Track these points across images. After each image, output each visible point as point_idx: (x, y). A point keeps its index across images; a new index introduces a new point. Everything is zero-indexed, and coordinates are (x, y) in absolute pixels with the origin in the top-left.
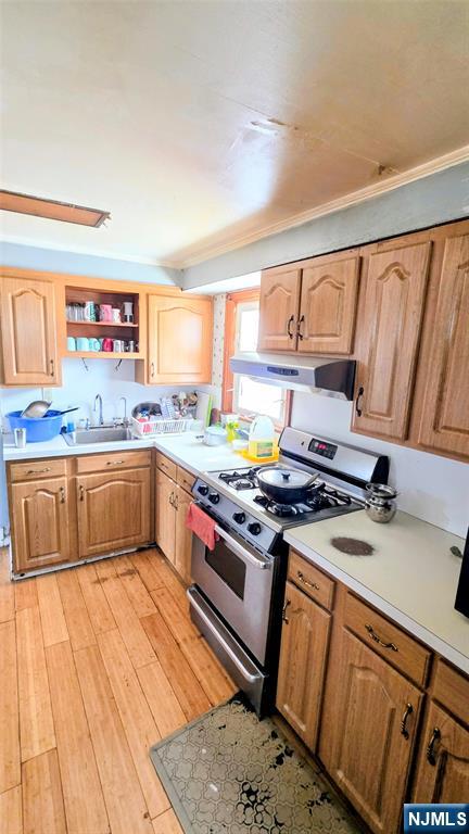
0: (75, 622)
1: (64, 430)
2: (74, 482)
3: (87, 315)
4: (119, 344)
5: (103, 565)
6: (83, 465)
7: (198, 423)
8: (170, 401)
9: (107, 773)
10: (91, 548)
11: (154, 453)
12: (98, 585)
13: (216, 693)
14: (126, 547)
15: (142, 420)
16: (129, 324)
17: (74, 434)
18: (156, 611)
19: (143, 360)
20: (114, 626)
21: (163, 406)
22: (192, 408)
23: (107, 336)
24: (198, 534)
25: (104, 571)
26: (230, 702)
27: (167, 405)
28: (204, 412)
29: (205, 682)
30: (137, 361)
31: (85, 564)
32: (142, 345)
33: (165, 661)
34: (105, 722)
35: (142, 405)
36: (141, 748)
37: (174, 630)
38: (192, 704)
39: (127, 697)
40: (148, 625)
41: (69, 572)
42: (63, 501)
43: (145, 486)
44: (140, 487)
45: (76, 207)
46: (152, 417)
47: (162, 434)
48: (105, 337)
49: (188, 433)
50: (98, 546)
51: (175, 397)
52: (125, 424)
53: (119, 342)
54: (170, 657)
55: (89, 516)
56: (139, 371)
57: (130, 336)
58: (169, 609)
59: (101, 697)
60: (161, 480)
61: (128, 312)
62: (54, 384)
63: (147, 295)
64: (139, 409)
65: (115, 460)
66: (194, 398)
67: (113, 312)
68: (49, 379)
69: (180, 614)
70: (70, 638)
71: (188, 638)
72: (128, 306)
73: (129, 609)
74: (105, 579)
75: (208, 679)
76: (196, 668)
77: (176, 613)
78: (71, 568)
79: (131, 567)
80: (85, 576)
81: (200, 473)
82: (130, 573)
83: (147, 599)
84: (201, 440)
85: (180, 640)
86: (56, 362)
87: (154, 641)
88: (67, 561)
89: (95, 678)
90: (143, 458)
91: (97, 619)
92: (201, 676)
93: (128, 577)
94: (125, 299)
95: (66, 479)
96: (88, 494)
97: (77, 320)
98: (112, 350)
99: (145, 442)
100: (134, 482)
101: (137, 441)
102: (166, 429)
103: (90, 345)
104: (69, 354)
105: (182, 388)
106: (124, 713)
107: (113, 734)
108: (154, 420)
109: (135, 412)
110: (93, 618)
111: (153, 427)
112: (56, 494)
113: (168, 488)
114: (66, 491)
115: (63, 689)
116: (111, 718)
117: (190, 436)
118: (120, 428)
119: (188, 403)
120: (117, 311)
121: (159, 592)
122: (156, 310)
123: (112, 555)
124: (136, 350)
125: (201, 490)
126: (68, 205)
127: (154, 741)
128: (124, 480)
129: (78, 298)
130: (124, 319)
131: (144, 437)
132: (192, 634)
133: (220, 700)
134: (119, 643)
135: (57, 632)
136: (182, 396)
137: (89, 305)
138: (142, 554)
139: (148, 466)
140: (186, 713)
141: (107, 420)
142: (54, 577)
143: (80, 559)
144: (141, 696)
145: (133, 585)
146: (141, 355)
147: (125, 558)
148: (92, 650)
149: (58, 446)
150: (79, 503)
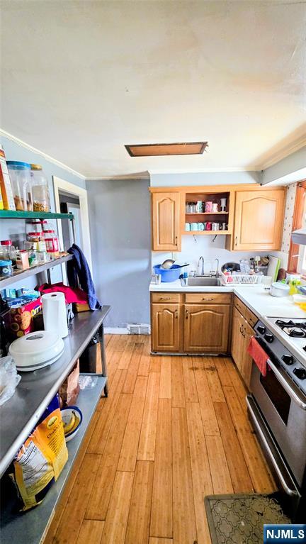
0: (176, 389)
1: (181, 277)
2: (183, 307)
3: (198, 209)
4: (216, 226)
5: (197, 359)
6: (189, 298)
7: (268, 278)
8: (248, 262)
9: (177, 496)
10: (191, 347)
11: (232, 295)
12: (192, 371)
13: (260, 483)
14: (211, 352)
15: (227, 274)
16: (223, 212)
17: (187, 279)
18: (224, 401)
19: (230, 235)
20: (197, 401)
21: (241, 265)
22: (264, 267)
23: (208, 221)
24: (256, 361)
25: (197, 363)
26: (270, 496)
27: (245, 265)
28: (273, 270)
29: (251, 469)
30: (227, 235)
31: (188, 356)
32: (230, 225)
33: (225, 438)
34: (182, 460)
35: (228, 264)
36: (200, 492)
37: (235, 419)
38: (239, 481)
39: (197, 452)
40: (217, 408)
41: (178, 358)
42: (177, 317)
43: (226, 316)
44: (223, 317)
45: (187, 144)
46: (234, 272)
47: (240, 284)
48: (207, 221)
49: (260, 285)
50: (195, 347)
51: (252, 259)
52: (218, 275)
53: (216, 224)
54: (229, 438)
55: (190, 328)
56: (228, 242)
57: (222, 220)
58: (233, 403)
59: (182, 443)
60: (236, 314)
61: (223, 205)
62: (177, 250)
63: (236, 192)
64: (226, 266)
65: (208, 297)
66: (266, 261)
67: (212, 206)
68: (175, 248)
69: (241, 410)
70: (172, 398)
71: (244, 430)
72: (223, 201)
73: (208, 393)
74: (196, 369)
75: (255, 468)
76: (247, 455)
77: (238, 408)
78: (180, 356)
79: (213, 365)
80: (186, 363)
81: (261, 317)
82: (212, 369)
83: (220, 390)
84: (268, 291)
85: (238, 428)
86: (178, 238)
87: (220, 422)
88: (177, 352)
89: (181, 429)
90: (225, 298)
91: (188, 392)
92: (249, 462)
93: (210, 372)
94: (221, 197)
95: (179, 305)
96: (191, 316)
97: (192, 212)
98: (211, 229)
99: (227, 288)
100: (219, 313)
101: (223, 287)
102: (243, 281)
103: (198, 227)
104: (186, 233)
105: (258, 253)
106: (194, 462)
107: (184, 471)
108: (235, 274)
109: (223, 268)
110: (186, 391)
111: (234, 279)
112: (173, 313)
113: (240, 321)
114: (179, 312)
115: (163, 427)
116: (185, 461)
117: (261, 288)
118: (214, 277)
119: (263, 263)
120: (216, 205)
121: (229, 389)
122: (241, 201)
123: (203, 354)
124: (226, 229)
125: (260, 329)
126: (182, 144)
127: (209, 493)
128: (212, 311)
129: (193, 199)
130: (220, 209)
131: (227, 285)
132: (248, 428)
133: (262, 491)
134: (198, 413)
135: (166, 392)
136: (258, 259)
137: (199, 203)
138: (222, 359)
139: (228, 304)
140: (233, 486)
141: (207, 272)
142: (170, 359)
143: (185, 352)
144: (206, 456)
145: (212, 377)
146: (230, 232)
147: (210, 359)
148: (182, 410)
149: (177, 285)
150: (185, 319)
